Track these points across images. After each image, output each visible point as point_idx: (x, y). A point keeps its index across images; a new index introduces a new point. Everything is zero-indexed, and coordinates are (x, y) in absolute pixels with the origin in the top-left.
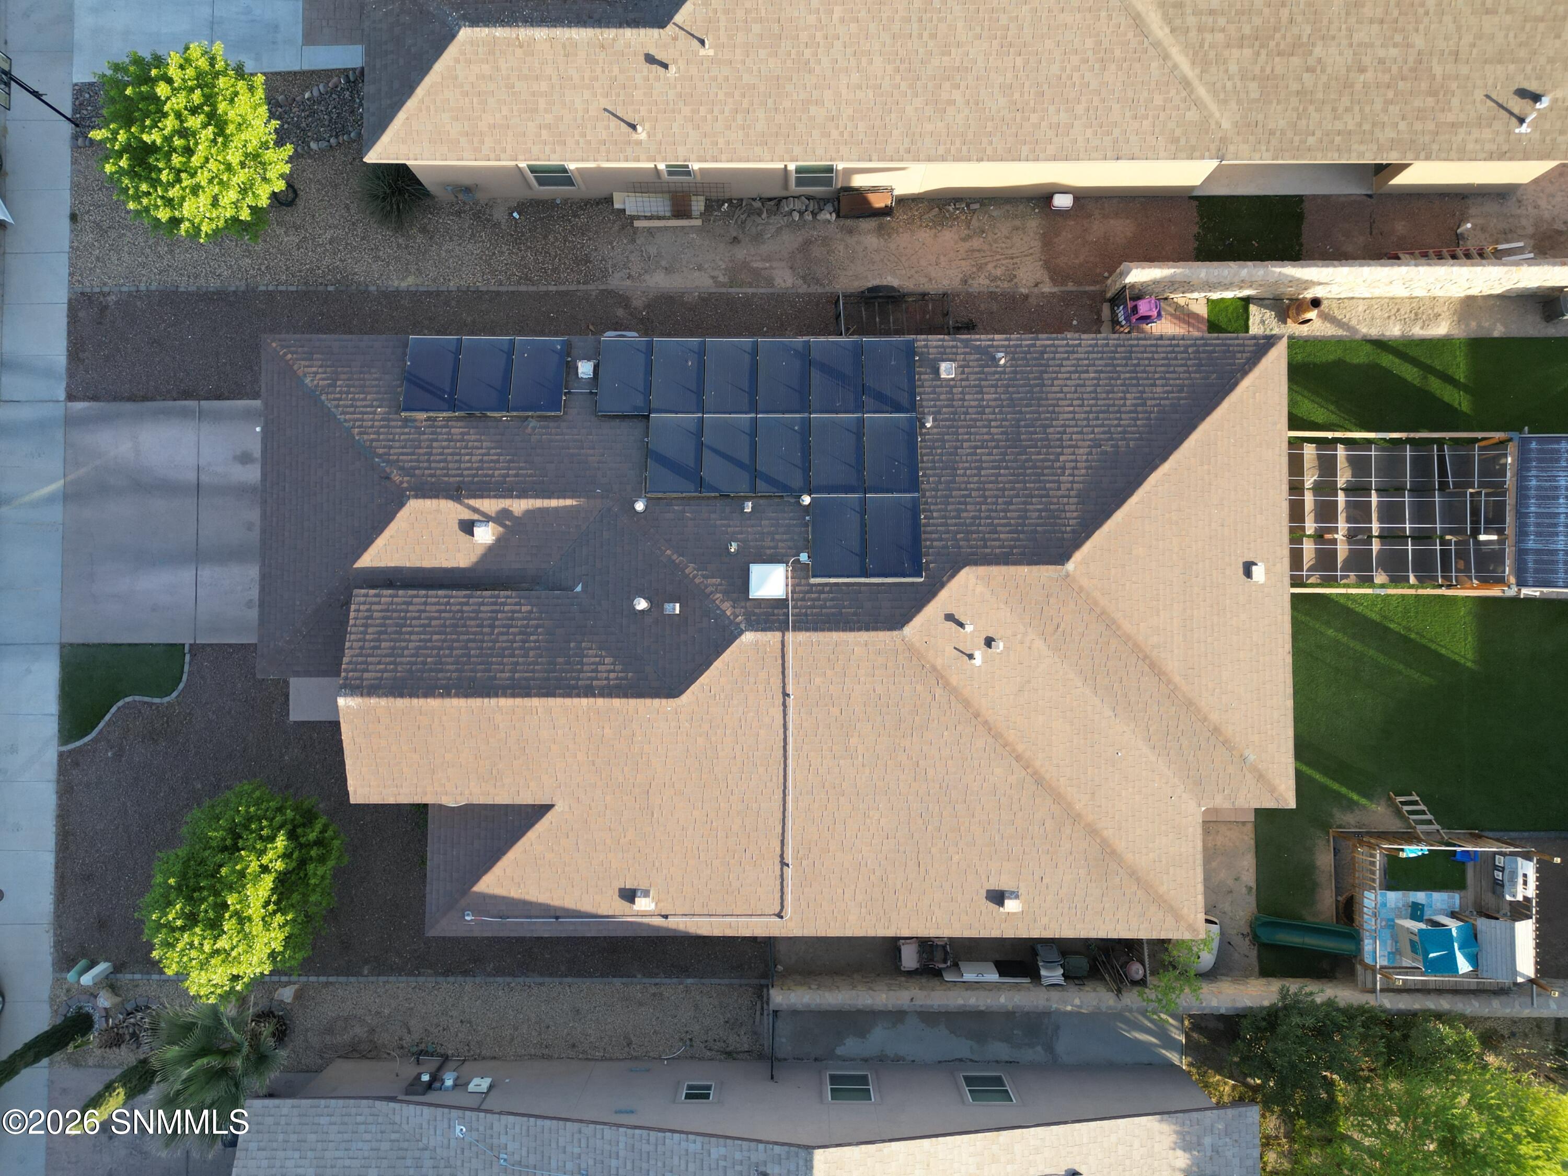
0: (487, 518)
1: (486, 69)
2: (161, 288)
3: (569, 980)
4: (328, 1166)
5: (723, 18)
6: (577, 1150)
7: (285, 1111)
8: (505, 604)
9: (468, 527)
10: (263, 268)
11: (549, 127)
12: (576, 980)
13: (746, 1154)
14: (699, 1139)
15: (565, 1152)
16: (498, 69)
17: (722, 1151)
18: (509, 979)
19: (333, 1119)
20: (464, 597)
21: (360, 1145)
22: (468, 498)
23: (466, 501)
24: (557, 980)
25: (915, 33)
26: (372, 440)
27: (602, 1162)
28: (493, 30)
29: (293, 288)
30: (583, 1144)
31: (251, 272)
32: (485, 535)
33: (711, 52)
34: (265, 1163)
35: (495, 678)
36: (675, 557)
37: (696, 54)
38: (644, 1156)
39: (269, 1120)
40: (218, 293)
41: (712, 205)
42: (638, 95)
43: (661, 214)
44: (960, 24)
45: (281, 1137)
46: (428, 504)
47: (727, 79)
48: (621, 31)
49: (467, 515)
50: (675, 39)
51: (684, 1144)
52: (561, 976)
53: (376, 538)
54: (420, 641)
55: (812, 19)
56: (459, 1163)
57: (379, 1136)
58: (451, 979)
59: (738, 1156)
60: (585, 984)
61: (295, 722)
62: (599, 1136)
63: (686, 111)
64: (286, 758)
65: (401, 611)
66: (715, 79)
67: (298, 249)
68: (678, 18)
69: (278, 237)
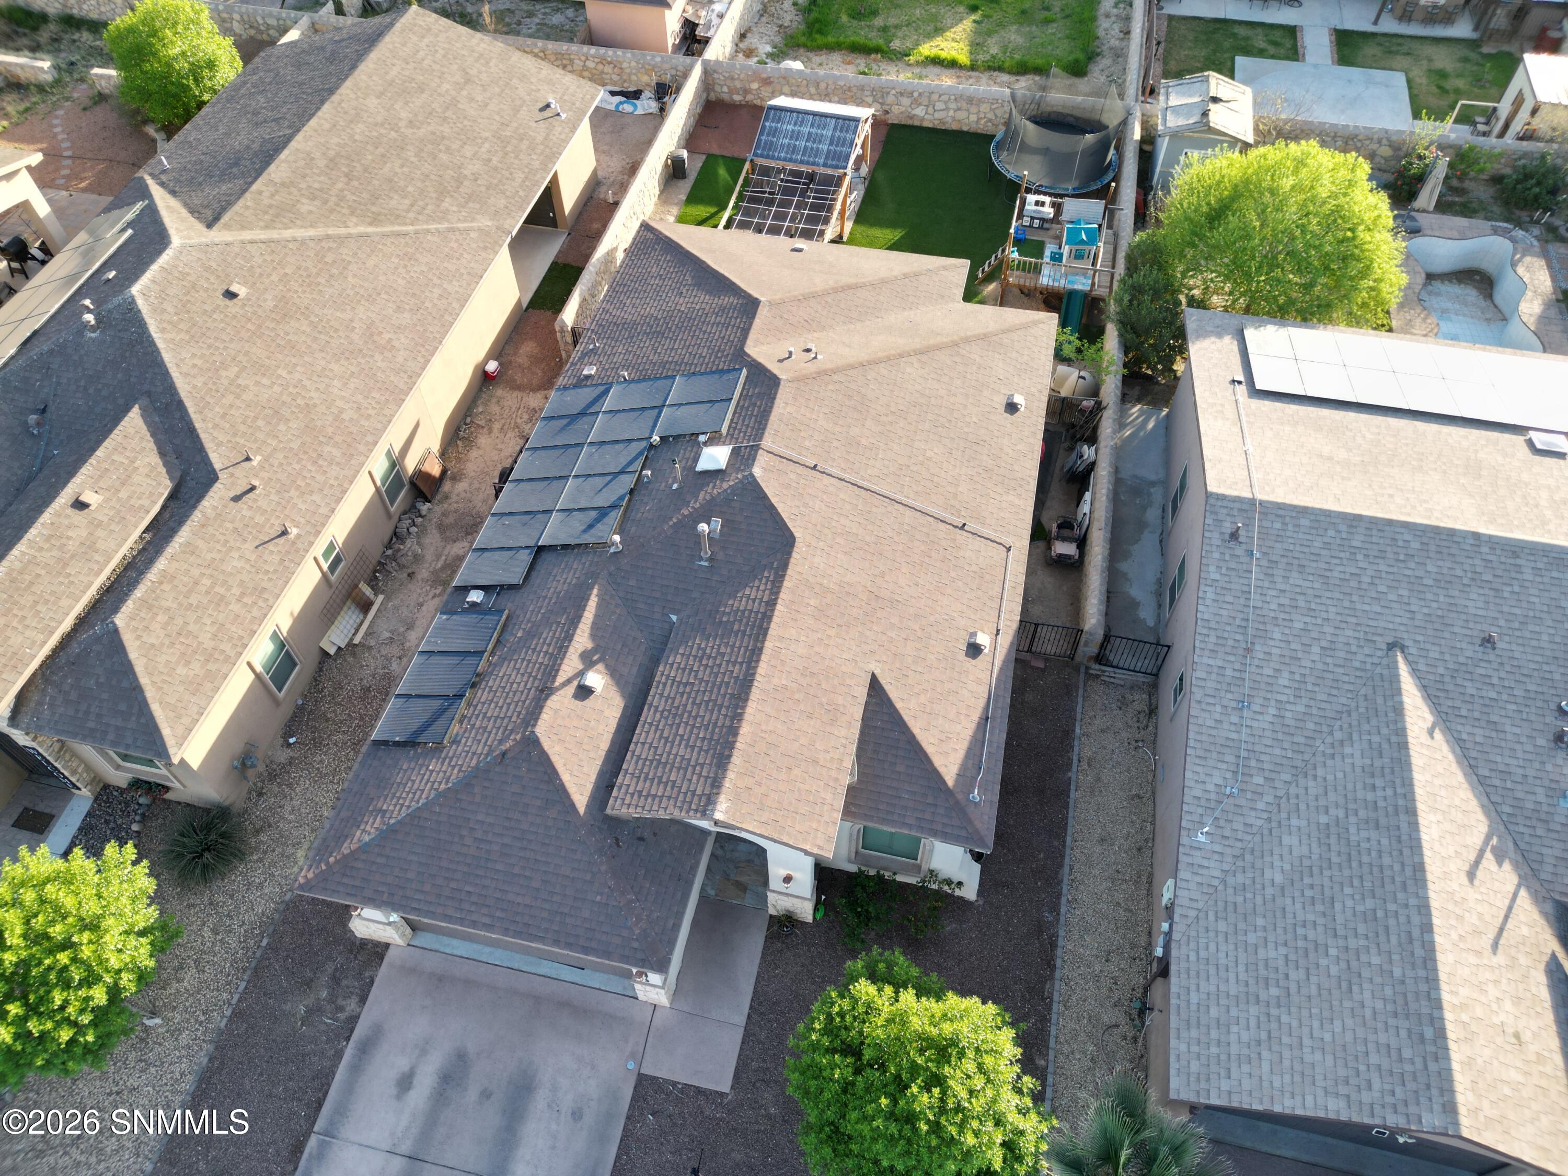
0: (581, 674)
1: (162, 618)
2: (155, 1157)
3: (1069, 839)
4: (1245, 989)
5: (238, 439)
6: (1218, 708)
7: (1183, 1047)
8: (668, 676)
9: (584, 692)
10: (202, 1018)
11: (243, 594)
12: (1069, 832)
13: (1214, 548)
14: (1202, 588)
15: (1221, 722)
16: (168, 609)
17: (1212, 568)
18: (1063, 900)
19: (1193, 987)
20: (649, 710)
21: (1222, 955)
22: (553, 682)
23: (557, 684)
24: (1068, 851)
25: (327, 339)
26: (460, 771)
27: (1229, 684)
28: (133, 597)
29: (243, 985)
30: (1211, 700)
31: (199, 1034)
32: (596, 679)
33: (259, 458)
34: (1245, 1068)
35: (737, 678)
36: (671, 523)
37: (253, 468)
38: (1220, 641)
39: (1195, 1067)
40: (201, 1080)
41: (373, 582)
42: (259, 519)
43: (358, 621)
44: (338, 314)
45: (1214, 1050)
46: (546, 716)
47: (285, 457)
48: (200, 507)
49: (571, 689)
50: (232, 475)
51: (1208, 602)
52: (1064, 846)
53: (561, 780)
54: (679, 745)
55: (277, 389)
56: (1239, 844)
57: (1212, 934)
58: (1059, 962)
59: (1216, 555)
60: (1073, 827)
61: (732, 1088)
62: (1202, 683)
63: (293, 493)
64: (772, 1111)
65: (644, 765)
66: (281, 464)
67: (204, 971)
68: (217, 466)
69: (178, 991)
